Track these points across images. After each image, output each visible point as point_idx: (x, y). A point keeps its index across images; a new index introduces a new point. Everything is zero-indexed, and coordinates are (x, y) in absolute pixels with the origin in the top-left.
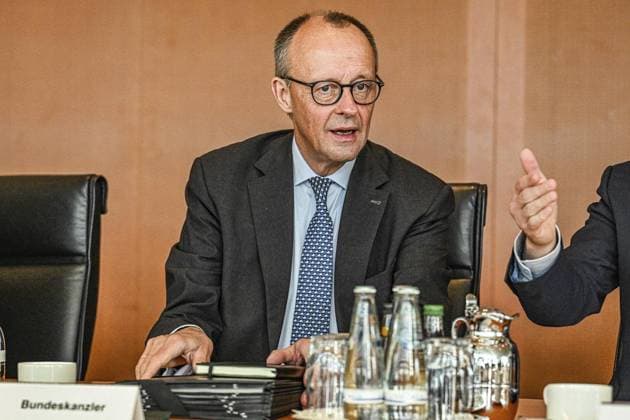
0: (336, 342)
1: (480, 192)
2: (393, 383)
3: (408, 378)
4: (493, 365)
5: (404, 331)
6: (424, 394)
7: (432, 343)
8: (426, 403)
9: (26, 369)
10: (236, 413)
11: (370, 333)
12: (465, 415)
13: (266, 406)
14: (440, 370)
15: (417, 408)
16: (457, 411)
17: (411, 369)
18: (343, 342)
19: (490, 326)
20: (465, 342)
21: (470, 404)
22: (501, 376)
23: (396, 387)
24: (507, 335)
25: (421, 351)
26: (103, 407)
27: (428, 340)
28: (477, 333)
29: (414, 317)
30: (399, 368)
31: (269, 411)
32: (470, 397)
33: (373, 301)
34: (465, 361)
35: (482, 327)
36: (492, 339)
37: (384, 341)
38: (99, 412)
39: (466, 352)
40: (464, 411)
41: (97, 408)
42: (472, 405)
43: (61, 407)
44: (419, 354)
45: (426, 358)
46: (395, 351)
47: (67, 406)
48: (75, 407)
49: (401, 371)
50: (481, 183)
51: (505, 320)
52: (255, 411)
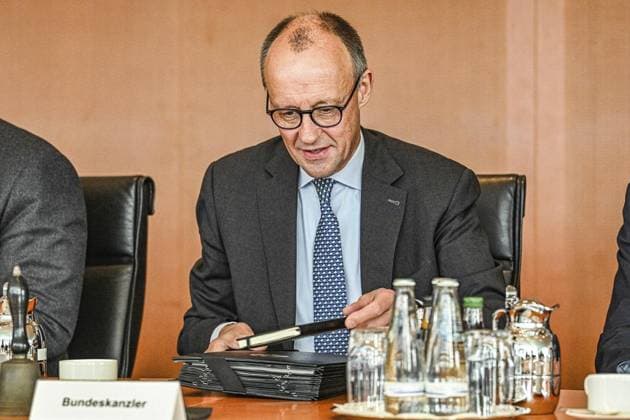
0: (376, 335)
1: (518, 184)
2: (433, 375)
3: (448, 371)
4: (534, 357)
5: (444, 323)
6: (465, 387)
7: (472, 334)
8: (467, 395)
9: (67, 366)
10: (287, 392)
11: (410, 326)
12: (507, 407)
13: (315, 387)
14: (480, 362)
15: (458, 401)
16: (498, 403)
17: (452, 360)
18: (383, 335)
19: (530, 317)
20: (504, 334)
21: (511, 396)
22: (542, 367)
23: (437, 380)
24: (547, 325)
25: (462, 343)
26: (144, 403)
27: (467, 333)
28: (517, 325)
29: (454, 309)
30: (439, 360)
31: (317, 393)
32: (511, 388)
33: (412, 294)
34: (505, 352)
35: (522, 318)
36: (532, 330)
37: (424, 333)
38: (140, 409)
39: (506, 344)
40: (505, 403)
41: (138, 405)
42: (514, 397)
43: (102, 404)
44: (459, 346)
45: (466, 350)
46: (435, 344)
47: (108, 403)
48: (116, 404)
49: (442, 364)
50: (520, 174)
51: (545, 311)
52: (305, 391)
